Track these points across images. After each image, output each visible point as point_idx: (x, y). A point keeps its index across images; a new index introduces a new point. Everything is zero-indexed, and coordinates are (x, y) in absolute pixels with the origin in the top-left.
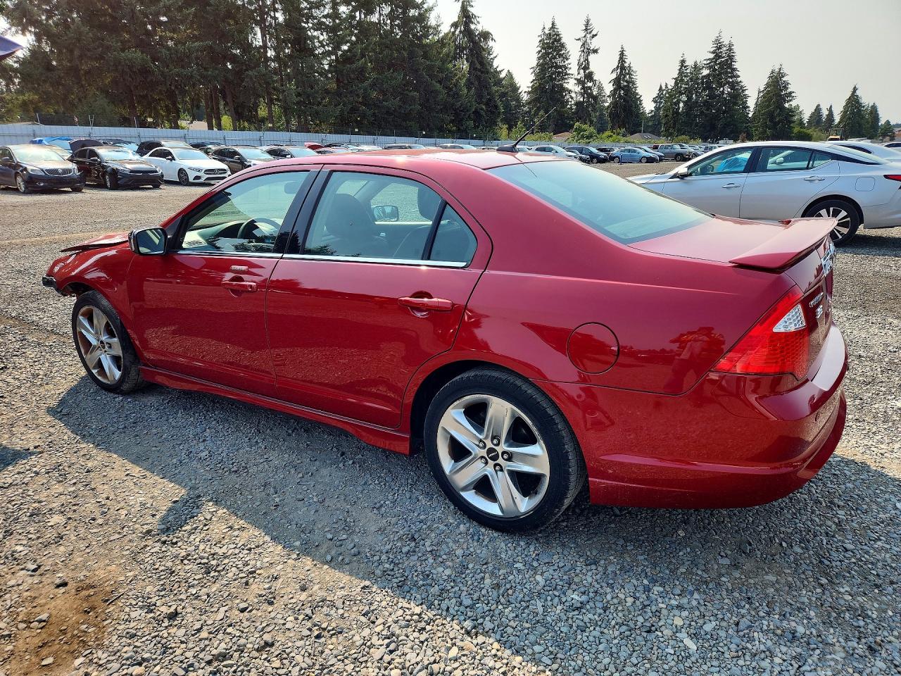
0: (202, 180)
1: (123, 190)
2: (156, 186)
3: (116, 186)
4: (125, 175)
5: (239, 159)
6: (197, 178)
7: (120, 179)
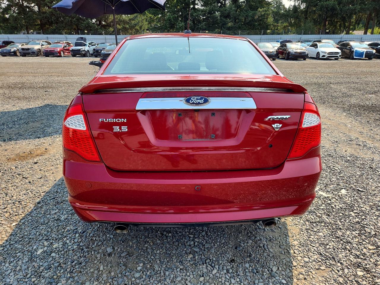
0: (325, 57)
1: (290, 60)
2: (305, 59)
3: (288, 59)
4: (292, 54)
5: (349, 48)
6: (324, 56)
7: (290, 56)
